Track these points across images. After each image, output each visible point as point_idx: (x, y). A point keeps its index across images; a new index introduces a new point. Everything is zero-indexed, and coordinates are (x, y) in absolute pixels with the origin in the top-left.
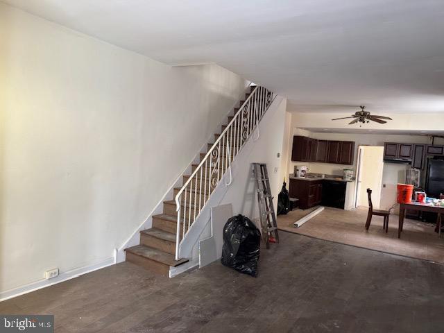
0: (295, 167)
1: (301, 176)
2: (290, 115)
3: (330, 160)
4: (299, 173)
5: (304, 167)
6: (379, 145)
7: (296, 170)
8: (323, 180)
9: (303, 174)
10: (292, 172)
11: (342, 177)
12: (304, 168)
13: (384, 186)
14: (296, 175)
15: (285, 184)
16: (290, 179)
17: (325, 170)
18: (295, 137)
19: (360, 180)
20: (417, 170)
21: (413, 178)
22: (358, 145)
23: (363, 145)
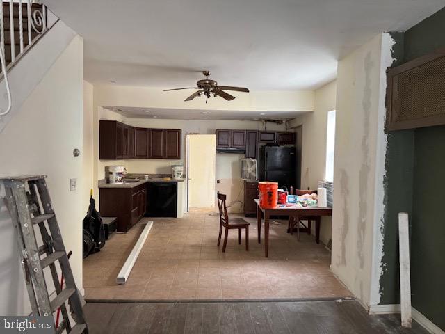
0: (107, 169)
1: (117, 181)
2: (91, 87)
3: (153, 155)
4: (114, 177)
5: (121, 167)
6: (210, 132)
7: (108, 172)
8: (148, 182)
9: (119, 178)
10: (102, 176)
11: (170, 176)
12: (120, 169)
13: (218, 181)
14: (108, 181)
15: (92, 201)
16: (101, 189)
17: (148, 168)
18: (101, 122)
19: (190, 177)
20: (253, 160)
21: (249, 170)
22: (186, 135)
23: (191, 134)
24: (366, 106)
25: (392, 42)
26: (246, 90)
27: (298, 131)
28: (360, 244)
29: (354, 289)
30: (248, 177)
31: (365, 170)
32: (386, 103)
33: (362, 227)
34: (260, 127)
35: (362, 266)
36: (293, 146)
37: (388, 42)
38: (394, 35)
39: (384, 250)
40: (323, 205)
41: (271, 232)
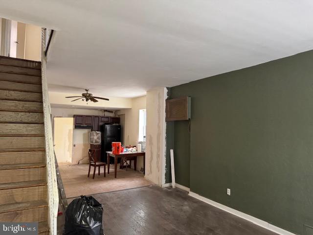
6: (69, 116)
13: (74, 146)
20: (98, 132)
21: (95, 137)
22: (54, 117)
23: (57, 117)
24: (159, 112)
25: (167, 91)
26: (108, 100)
27: (121, 117)
28: (158, 163)
29: (155, 182)
30: (94, 142)
31: (159, 135)
32: (166, 112)
33: (158, 156)
34: (101, 114)
35: (159, 171)
36: (117, 124)
37: (166, 91)
38: (168, 88)
39: (166, 163)
40: (140, 151)
41: (110, 169)
